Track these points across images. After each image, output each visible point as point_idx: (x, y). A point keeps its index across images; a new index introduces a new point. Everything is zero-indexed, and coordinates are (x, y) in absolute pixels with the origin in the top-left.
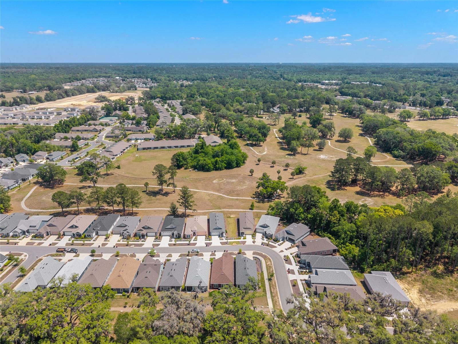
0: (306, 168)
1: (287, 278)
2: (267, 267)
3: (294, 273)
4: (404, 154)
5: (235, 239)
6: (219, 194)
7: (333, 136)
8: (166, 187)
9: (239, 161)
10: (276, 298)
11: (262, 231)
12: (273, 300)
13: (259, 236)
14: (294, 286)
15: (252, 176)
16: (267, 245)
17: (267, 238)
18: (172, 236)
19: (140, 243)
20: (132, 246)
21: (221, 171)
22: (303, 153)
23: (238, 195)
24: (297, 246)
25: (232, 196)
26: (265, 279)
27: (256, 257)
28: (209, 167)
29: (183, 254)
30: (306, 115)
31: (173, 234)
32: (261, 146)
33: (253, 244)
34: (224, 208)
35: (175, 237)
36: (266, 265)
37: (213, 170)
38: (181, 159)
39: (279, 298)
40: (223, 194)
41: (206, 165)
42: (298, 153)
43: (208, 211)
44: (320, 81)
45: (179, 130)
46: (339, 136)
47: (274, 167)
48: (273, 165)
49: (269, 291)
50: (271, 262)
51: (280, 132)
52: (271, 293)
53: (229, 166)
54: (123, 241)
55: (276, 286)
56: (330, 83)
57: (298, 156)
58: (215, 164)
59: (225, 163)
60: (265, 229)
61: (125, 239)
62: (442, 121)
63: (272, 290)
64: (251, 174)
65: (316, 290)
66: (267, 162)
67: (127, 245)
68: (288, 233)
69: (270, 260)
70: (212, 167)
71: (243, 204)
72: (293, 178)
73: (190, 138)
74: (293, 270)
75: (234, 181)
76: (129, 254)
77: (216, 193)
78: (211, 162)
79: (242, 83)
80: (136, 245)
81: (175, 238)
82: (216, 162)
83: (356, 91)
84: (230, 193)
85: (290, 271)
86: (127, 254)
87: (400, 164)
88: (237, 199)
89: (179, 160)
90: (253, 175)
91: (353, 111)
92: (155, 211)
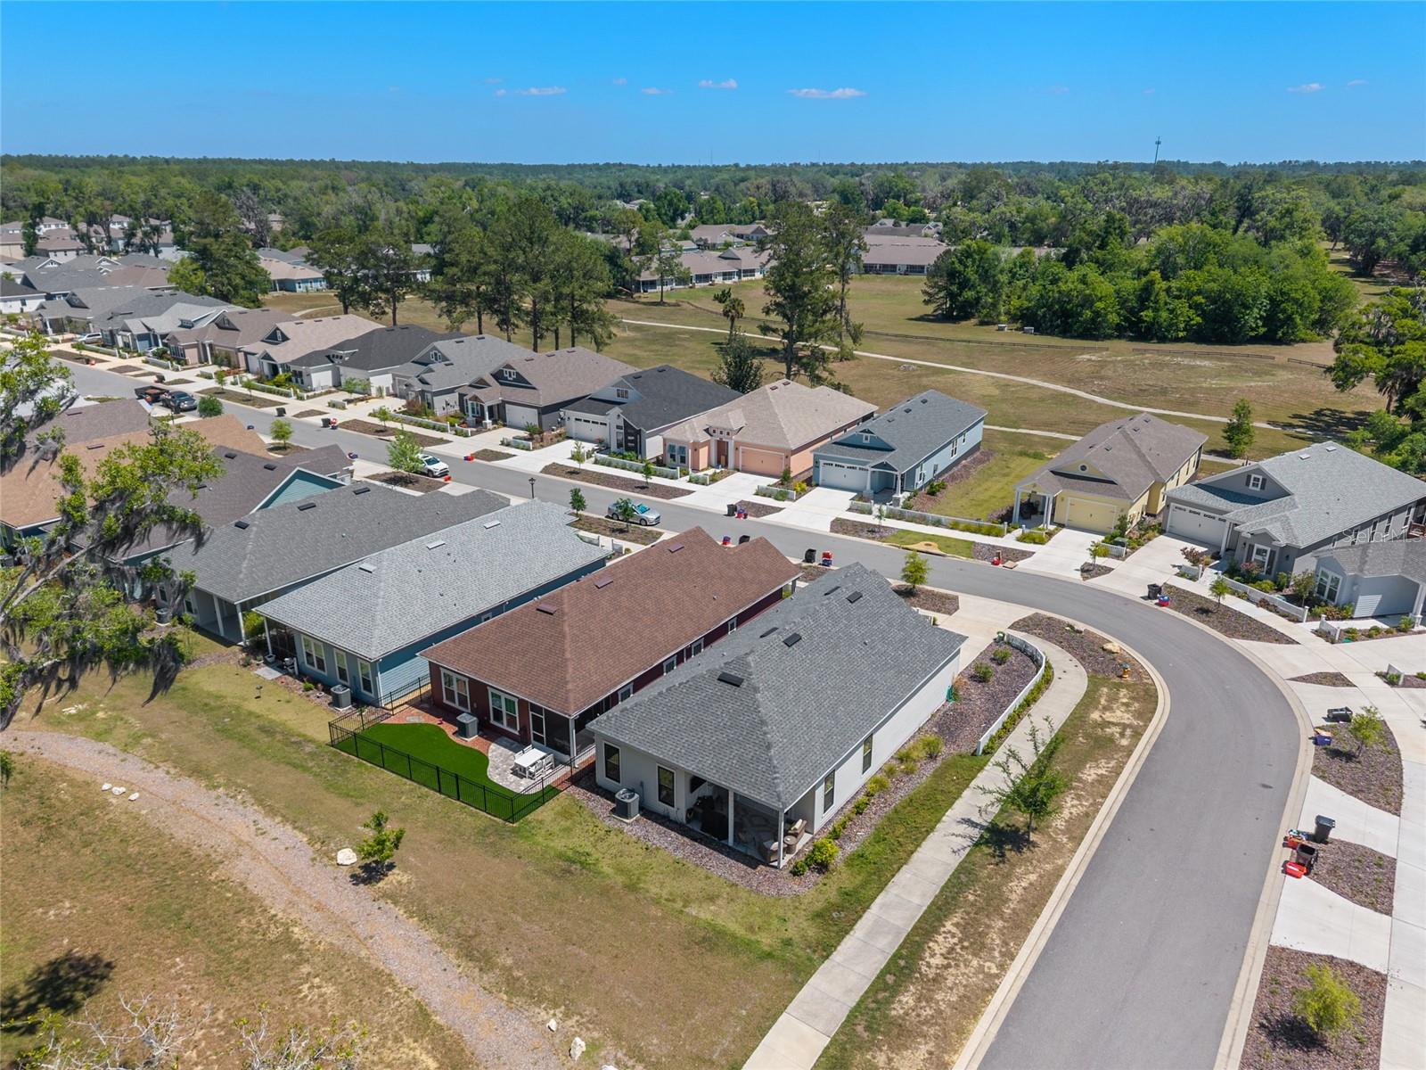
9: (1289, 307)
11: (1209, 527)
16: (1203, 611)
23: (1184, 405)
27: (1023, 648)
28: (1099, 317)
40: (1091, 393)
53: (1219, 327)
58: (1134, 303)
59: (1196, 306)
67: (380, 431)
70: (1115, 320)
75: (1202, 363)
78: (1118, 292)
82: (1146, 295)
89: (958, 274)
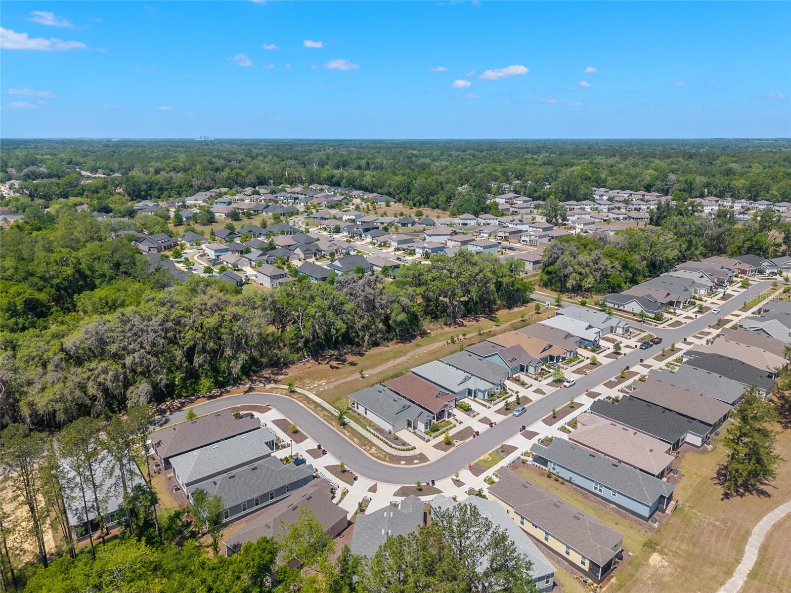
1: (316, 439)
3: (310, 452)
10: (312, 407)
12: (315, 402)
14: (296, 432)
26: (352, 421)
27: (408, 450)
36: (375, 445)
39: (308, 409)
49: (329, 410)
50: (371, 454)
55: (325, 419)
63: (327, 413)
69: (378, 458)
74: (315, 457)
85: (319, 452)
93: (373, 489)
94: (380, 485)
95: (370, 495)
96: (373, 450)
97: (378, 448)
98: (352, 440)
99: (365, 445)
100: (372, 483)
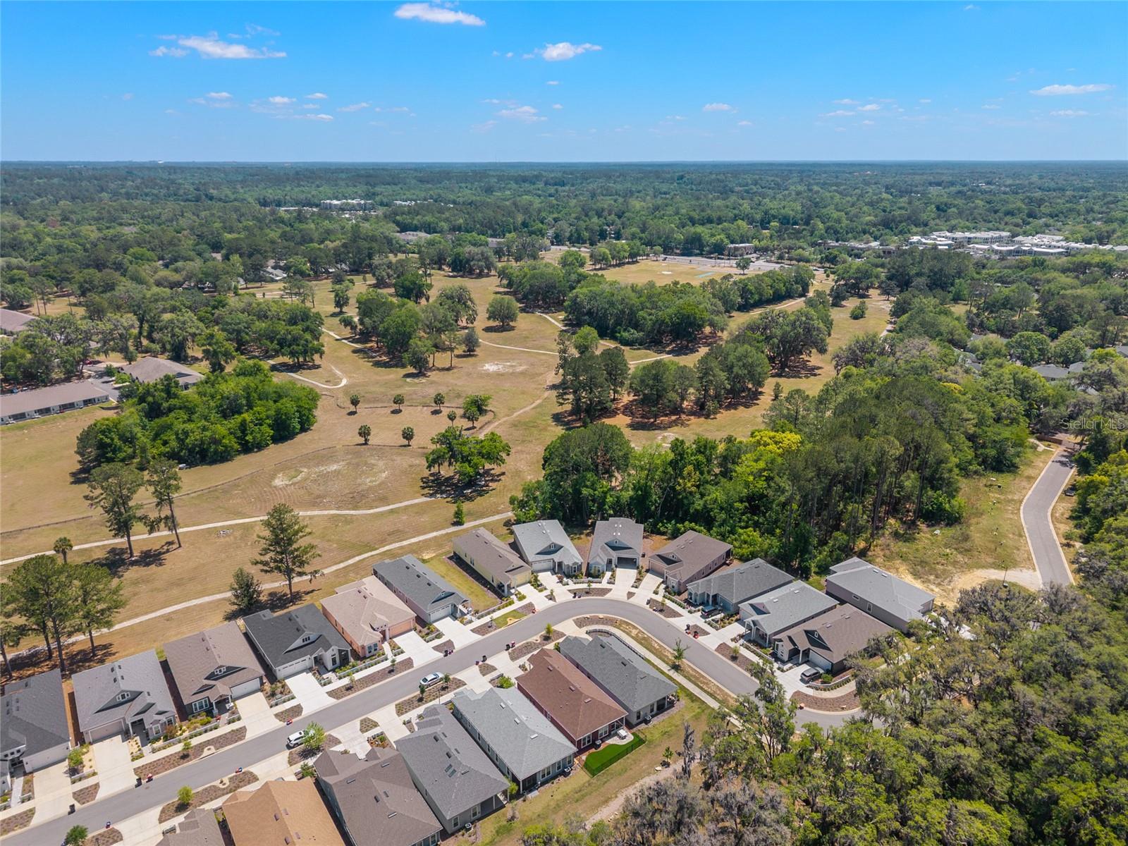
0: (489, 398)
1: (704, 649)
2: (641, 644)
4: (641, 334)
5: (499, 609)
6: (326, 512)
7: (474, 319)
8: (146, 536)
11: (545, 565)
13: (548, 579)
14: (733, 658)
15: (366, 444)
16: (587, 593)
17: (568, 576)
18: (319, 667)
19: (224, 729)
20: (206, 752)
21: (265, 452)
22: (440, 366)
23: (384, 500)
24: (647, 571)
25: (372, 508)
27: (595, 631)
28: (226, 447)
29: (403, 703)
30: (365, 280)
31: (318, 661)
32: (318, 367)
33: (551, 603)
34: (383, 542)
35: (330, 665)
36: (632, 637)
37: (239, 452)
38: (117, 442)
40: (338, 509)
41: (216, 442)
42: (430, 369)
43: (342, 565)
44: (316, 201)
45: (23, 356)
46: (489, 318)
47: (400, 411)
48: (396, 407)
49: (705, 694)
50: (636, 628)
51: (346, 326)
52: (711, 695)
53: (283, 431)
54: (154, 751)
56: (348, 204)
57: (433, 376)
58: (240, 434)
60: (557, 557)
61: (158, 739)
62: (633, 267)
63: (705, 687)
64: (362, 440)
65: (794, 644)
66: (374, 402)
67: (184, 757)
68: (614, 548)
69: (628, 624)
70: (237, 446)
71: (425, 518)
72: (474, 428)
73: (68, 380)
75: (334, 467)
76: (226, 780)
77: (316, 513)
78: (229, 429)
79: (109, 212)
80: (219, 742)
81: (333, 670)
82: (243, 427)
83: (429, 218)
84: (357, 499)
86: (217, 783)
87: (647, 357)
88: (392, 511)
89: (110, 445)
90: (369, 443)
91: (468, 261)
92: (168, 618)
93: (630, 595)
94: (624, 598)
95: (633, 590)
96: (634, 632)
97: (628, 634)
98: (660, 646)
99: (644, 638)
100: (632, 600)
